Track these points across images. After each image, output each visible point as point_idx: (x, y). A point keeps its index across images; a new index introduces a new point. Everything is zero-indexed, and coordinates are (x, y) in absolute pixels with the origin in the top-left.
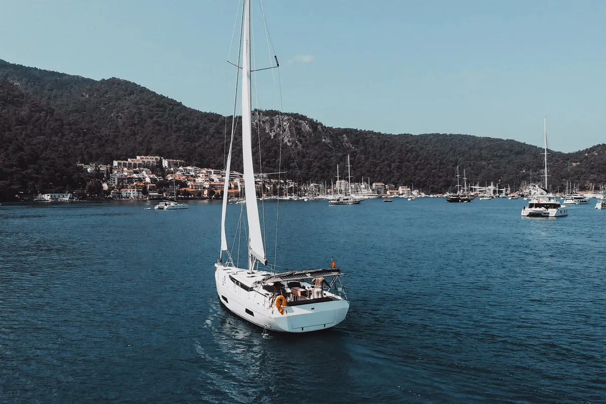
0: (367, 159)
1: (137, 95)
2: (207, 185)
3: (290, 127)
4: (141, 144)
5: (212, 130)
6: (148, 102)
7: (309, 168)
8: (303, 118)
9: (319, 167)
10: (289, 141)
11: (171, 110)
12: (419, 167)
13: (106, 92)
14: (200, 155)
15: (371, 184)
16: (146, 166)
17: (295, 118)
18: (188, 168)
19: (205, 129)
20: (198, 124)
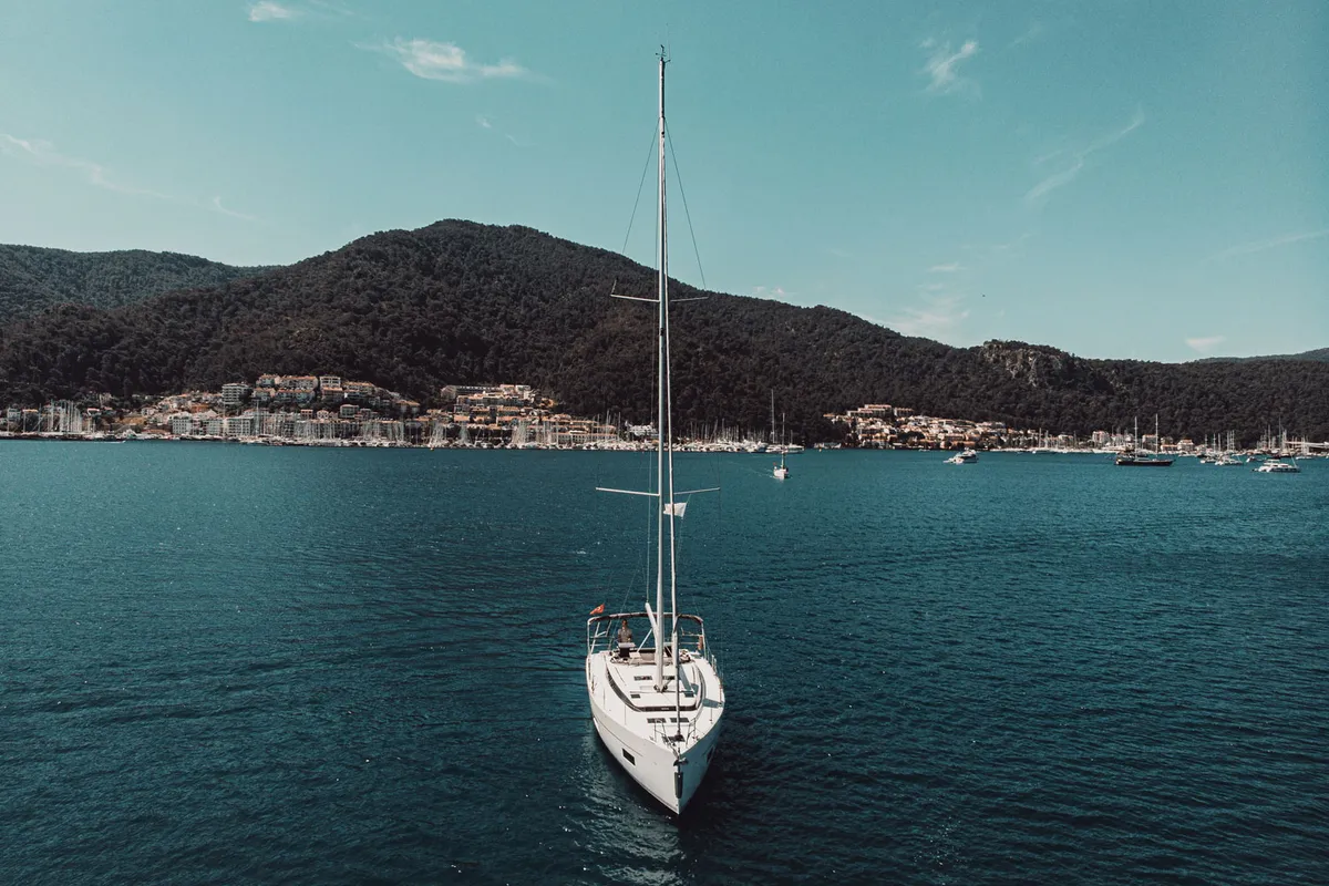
0: (1141, 403)
1: (851, 328)
2: (941, 436)
3: (1037, 364)
4: (864, 390)
5: (938, 369)
6: (864, 338)
7: (1058, 415)
8: (1056, 352)
9: (1072, 415)
10: (1036, 382)
11: (890, 344)
12: (1215, 415)
13: (814, 327)
14: (930, 402)
15: (1140, 437)
16: (877, 415)
17: (1045, 353)
18: (919, 417)
19: (929, 367)
20: (922, 361)
